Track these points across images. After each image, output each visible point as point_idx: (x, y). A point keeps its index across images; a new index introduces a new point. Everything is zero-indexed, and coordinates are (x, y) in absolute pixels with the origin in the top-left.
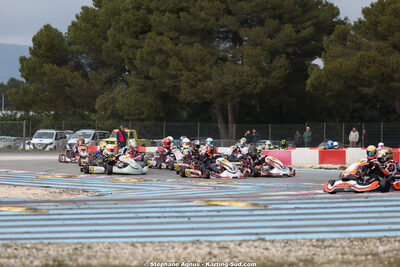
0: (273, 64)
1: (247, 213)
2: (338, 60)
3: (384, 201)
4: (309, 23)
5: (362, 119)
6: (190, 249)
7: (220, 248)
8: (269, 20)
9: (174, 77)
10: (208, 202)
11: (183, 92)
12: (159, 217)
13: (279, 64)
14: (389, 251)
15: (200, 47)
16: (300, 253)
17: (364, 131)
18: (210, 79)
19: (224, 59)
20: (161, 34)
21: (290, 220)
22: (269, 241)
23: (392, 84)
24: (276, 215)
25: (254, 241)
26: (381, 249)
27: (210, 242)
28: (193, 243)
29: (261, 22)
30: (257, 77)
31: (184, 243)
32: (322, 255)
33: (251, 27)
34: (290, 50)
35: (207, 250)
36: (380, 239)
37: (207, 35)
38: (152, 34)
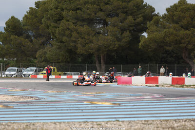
0: (123, 36)
1: (110, 108)
2: (155, 33)
3: (177, 102)
4: (141, 15)
5: (166, 62)
6: (83, 125)
7: (97, 125)
8: (121, 14)
9: (75, 42)
10: (91, 102)
11: (79, 49)
12: (67, 110)
13: (126, 35)
14: (180, 126)
15: (87, 27)
16: (136, 127)
17: (167, 68)
18: (92, 42)
19: (99, 33)
20: (68, 21)
21: (131, 111)
22: (122, 121)
23: (181, 45)
24: (125, 109)
25: (114, 121)
26: (176, 125)
27: (92, 122)
28: (84, 122)
29: (117, 15)
30: (115, 42)
31: (79, 122)
32: (147, 128)
33: (112, 17)
34: (131, 28)
35: (91, 126)
36: (175, 120)
37: (90, 22)
38: (64, 21)
